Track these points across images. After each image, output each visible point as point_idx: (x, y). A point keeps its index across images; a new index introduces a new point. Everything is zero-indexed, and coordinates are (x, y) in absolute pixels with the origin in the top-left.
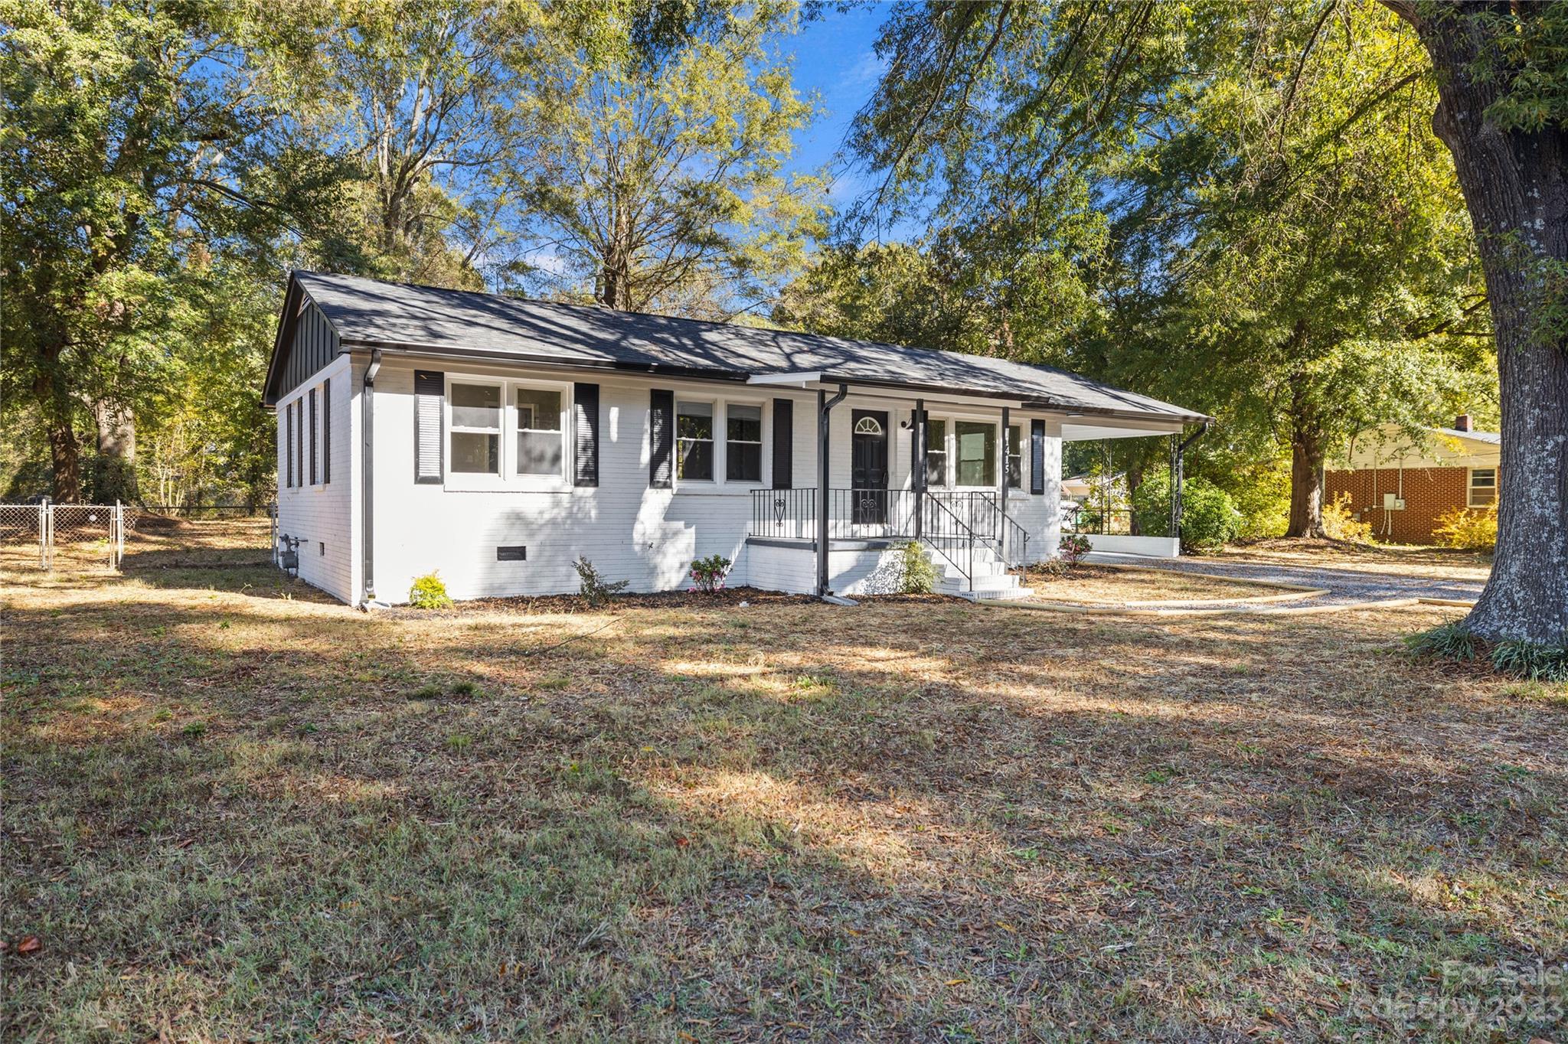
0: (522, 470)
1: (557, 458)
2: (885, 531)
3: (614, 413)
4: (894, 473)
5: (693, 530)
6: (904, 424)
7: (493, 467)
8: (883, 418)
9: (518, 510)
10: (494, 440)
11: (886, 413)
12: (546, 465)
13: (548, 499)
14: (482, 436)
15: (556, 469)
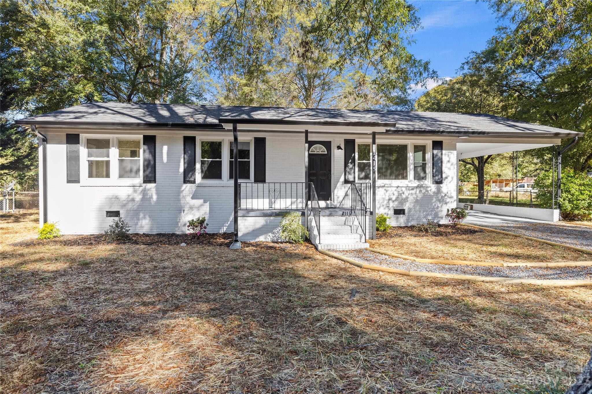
0: (121, 176)
1: (138, 170)
2: (327, 204)
3: (165, 148)
4: (334, 173)
5: (208, 204)
6: (339, 148)
7: (108, 176)
8: (327, 145)
9: (117, 194)
10: (108, 163)
11: (330, 142)
12: (133, 174)
13: (131, 190)
14: (103, 161)
15: (138, 176)
